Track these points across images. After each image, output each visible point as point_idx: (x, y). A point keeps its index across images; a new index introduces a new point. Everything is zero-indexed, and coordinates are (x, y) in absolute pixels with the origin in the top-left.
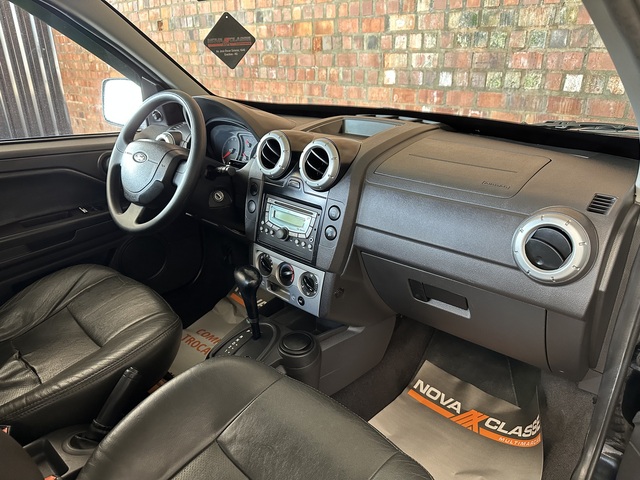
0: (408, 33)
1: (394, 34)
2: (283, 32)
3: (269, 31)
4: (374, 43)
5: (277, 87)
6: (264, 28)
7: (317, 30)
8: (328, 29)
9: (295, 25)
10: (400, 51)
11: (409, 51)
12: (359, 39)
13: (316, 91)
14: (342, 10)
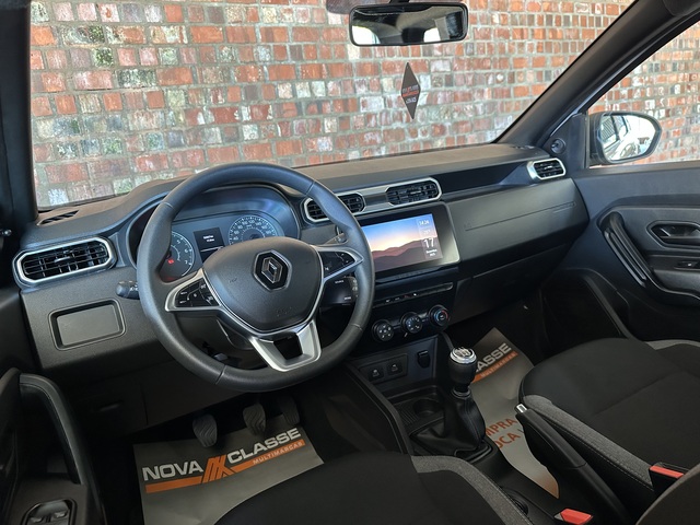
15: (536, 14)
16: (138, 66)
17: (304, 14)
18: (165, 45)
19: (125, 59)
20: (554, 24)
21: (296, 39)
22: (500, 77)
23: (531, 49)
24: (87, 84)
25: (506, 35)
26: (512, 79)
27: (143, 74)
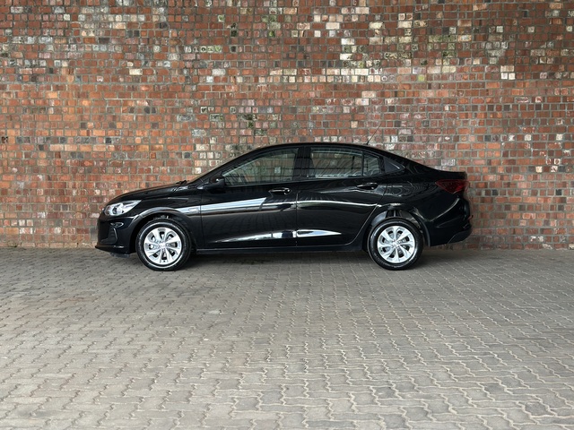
0: (206, 152)
1: (199, 152)
2: (128, 149)
3: (117, 148)
4: (187, 156)
5: (122, 177)
6: (112, 146)
7: (152, 148)
8: (160, 149)
9: (138, 146)
10: (203, 159)
11: (208, 159)
12: (180, 154)
13: (152, 179)
14: (168, 141)
15: (479, 106)
16: (261, 128)
17: (332, 109)
18: (273, 121)
19: (257, 126)
20: (495, 110)
21: (326, 119)
22: (447, 138)
23: (474, 123)
24: (244, 134)
25: (454, 116)
26: (457, 139)
27: (263, 130)
